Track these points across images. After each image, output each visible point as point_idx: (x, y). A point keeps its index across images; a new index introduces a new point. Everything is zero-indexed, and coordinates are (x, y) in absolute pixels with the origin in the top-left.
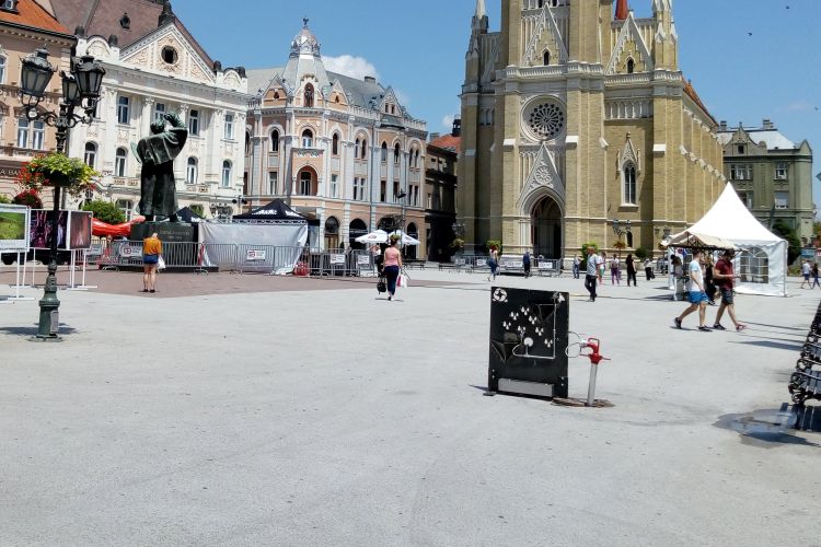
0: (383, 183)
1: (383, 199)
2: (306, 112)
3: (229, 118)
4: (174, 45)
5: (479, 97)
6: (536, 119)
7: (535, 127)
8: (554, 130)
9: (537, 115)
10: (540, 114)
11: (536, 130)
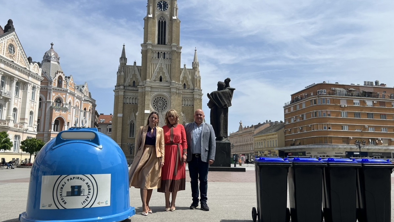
2: (59, 90)
3: (34, 88)
4: (13, 43)
5: (124, 91)
6: (156, 103)
7: (155, 106)
8: (163, 108)
9: (156, 101)
10: (157, 101)
11: (156, 108)
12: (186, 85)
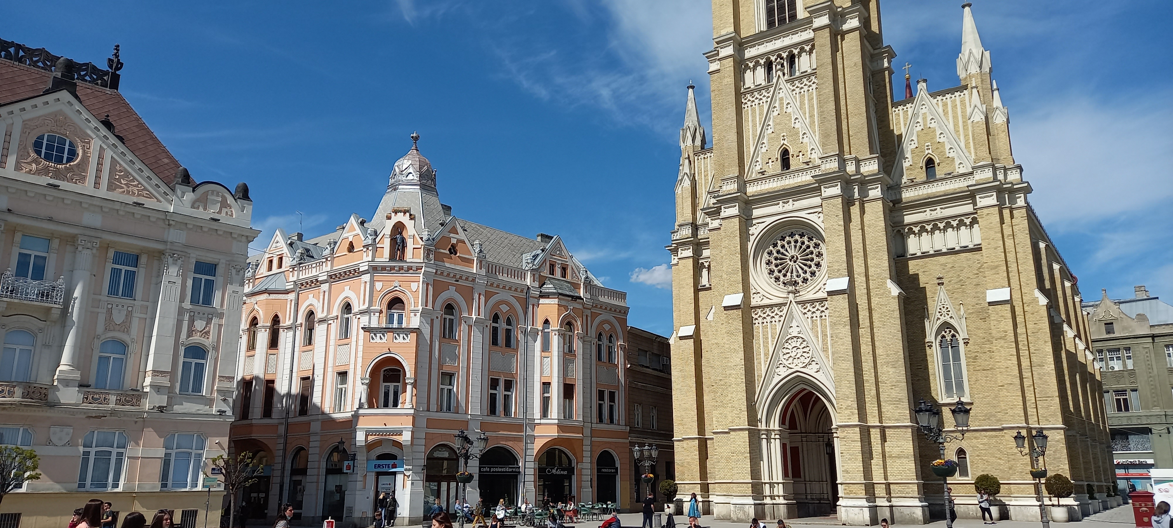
0: (546, 386)
1: (545, 413)
2: (392, 269)
4: (67, 131)
6: (776, 259)
7: (776, 273)
8: (808, 275)
9: (778, 252)
10: (782, 250)
11: (777, 279)
12: (937, 161)
